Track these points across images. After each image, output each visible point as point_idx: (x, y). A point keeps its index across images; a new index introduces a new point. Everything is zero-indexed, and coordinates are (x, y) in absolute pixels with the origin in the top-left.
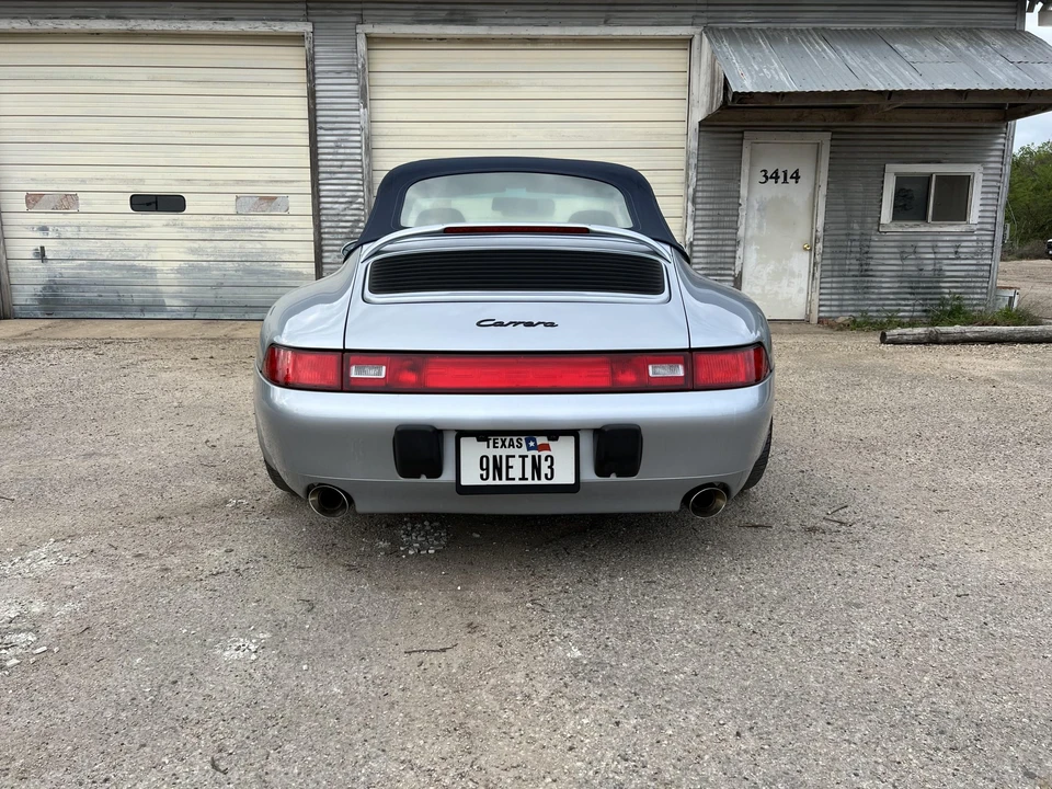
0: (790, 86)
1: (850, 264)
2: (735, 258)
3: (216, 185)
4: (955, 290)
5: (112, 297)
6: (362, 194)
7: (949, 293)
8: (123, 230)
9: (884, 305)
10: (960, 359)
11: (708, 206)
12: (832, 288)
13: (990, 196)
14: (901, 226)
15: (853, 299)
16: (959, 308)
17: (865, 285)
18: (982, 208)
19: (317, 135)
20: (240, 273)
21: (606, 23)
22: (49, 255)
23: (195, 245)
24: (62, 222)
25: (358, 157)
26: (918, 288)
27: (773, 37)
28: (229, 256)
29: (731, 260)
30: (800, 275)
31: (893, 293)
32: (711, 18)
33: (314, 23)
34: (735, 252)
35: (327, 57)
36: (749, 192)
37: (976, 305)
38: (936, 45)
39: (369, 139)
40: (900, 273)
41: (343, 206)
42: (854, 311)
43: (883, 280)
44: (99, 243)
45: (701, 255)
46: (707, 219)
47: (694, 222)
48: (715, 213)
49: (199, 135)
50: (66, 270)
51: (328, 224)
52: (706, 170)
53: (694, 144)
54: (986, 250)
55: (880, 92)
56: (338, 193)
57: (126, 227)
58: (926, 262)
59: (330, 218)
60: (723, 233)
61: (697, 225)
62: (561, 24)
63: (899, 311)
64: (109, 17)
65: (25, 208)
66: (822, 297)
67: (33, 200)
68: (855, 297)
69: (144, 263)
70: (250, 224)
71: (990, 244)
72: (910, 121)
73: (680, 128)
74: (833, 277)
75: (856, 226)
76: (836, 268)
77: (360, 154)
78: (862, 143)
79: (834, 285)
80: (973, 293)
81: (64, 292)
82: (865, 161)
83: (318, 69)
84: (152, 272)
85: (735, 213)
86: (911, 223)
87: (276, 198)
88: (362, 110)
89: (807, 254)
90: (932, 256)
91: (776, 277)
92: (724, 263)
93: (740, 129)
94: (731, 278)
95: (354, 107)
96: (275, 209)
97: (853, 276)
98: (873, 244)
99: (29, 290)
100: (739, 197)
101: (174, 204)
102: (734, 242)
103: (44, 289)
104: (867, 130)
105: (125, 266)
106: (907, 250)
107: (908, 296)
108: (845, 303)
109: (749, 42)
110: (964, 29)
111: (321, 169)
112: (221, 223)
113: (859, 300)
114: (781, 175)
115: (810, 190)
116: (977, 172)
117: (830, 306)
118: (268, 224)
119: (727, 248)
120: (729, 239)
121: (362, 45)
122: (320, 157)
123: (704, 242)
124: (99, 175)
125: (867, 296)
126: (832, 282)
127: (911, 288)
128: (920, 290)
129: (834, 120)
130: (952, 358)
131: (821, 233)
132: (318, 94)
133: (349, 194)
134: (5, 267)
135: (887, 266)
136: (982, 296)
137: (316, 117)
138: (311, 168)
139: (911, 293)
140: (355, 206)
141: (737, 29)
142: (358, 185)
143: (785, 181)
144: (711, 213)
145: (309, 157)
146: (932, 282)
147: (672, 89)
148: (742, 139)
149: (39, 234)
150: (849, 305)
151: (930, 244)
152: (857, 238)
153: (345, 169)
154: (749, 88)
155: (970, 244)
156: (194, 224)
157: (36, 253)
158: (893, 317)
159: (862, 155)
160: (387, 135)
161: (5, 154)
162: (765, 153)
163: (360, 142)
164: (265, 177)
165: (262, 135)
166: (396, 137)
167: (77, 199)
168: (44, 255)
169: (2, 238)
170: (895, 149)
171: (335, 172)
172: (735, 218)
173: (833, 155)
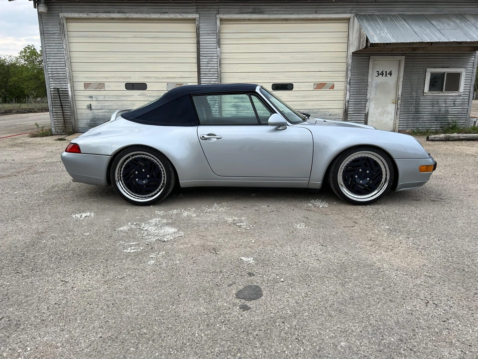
0: (393, 40)
1: (412, 109)
2: (366, 106)
3: (159, 79)
4: (453, 119)
6: (217, 82)
7: (451, 120)
8: (122, 97)
9: (425, 125)
10: (459, 147)
11: (355, 86)
12: (404, 118)
13: (468, 81)
14: (432, 93)
15: (412, 123)
16: (455, 126)
17: (417, 117)
18: (465, 86)
19: (200, 59)
21: (316, 13)
22: (93, 107)
24: (98, 94)
25: (216, 68)
27: (384, 18)
29: (364, 107)
30: (391, 113)
31: (429, 120)
32: (358, 10)
33: (199, 14)
34: (366, 104)
35: (204, 28)
36: (372, 80)
37: (462, 125)
38: (448, 22)
39: (220, 60)
40: (431, 112)
42: (413, 128)
43: (425, 115)
44: (113, 102)
45: (352, 105)
46: (355, 91)
47: (350, 92)
48: (358, 88)
49: (153, 59)
50: (99, 113)
52: (355, 71)
53: (350, 61)
54: (466, 103)
55: (428, 42)
56: (208, 82)
58: (442, 107)
60: (361, 97)
61: (351, 93)
62: (298, 14)
63: (432, 127)
64: (119, 12)
65: (84, 89)
66: (400, 122)
67: (87, 85)
68: (413, 122)
71: (467, 100)
72: (437, 51)
73: (344, 55)
74: (404, 114)
75: (414, 93)
76: (406, 110)
77: (217, 66)
78: (418, 60)
80: (460, 120)
82: (418, 68)
83: (201, 32)
85: (366, 88)
86: (436, 92)
87: (183, 84)
88: (218, 49)
89: (394, 105)
90: (444, 105)
91: (382, 114)
92: (361, 109)
93: (369, 55)
94: (364, 115)
95: (215, 47)
97: (413, 113)
98: (421, 100)
99: (85, 121)
100: (367, 82)
101: (142, 86)
102: (365, 100)
103: (91, 121)
104: (419, 55)
106: (434, 103)
107: (435, 121)
108: (409, 124)
109: (374, 20)
110: (459, 14)
111: (201, 73)
113: (415, 123)
114: (384, 73)
115: (396, 79)
116: (463, 71)
117: (403, 125)
119: (362, 103)
120: (363, 99)
121: (218, 22)
123: (353, 100)
124: (113, 75)
125: (418, 121)
126: (404, 116)
127: (436, 118)
128: (439, 119)
129: (407, 51)
130: (456, 147)
131: (400, 96)
132: (201, 42)
133: (212, 82)
134: (76, 112)
135: (426, 110)
136: (464, 121)
137: (200, 51)
138: (198, 72)
141: (368, 15)
142: (216, 79)
143: (386, 76)
144: (356, 88)
145: (197, 67)
146: (444, 115)
147: (342, 39)
148: (369, 59)
149: (89, 99)
150: (411, 125)
151: (443, 100)
152: (415, 98)
153: (211, 73)
154: (377, 42)
155: (460, 100)
156: (151, 94)
157: (88, 107)
158: (429, 129)
159: (417, 65)
160: (227, 58)
161: (75, 67)
162: (378, 64)
163: (217, 61)
164: (179, 76)
165: (178, 59)
166: (231, 60)
167: (104, 85)
168: (91, 107)
169: (74, 100)
170: (430, 62)
171: (207, 74)
172: (366, 91)
173: (406, 65)
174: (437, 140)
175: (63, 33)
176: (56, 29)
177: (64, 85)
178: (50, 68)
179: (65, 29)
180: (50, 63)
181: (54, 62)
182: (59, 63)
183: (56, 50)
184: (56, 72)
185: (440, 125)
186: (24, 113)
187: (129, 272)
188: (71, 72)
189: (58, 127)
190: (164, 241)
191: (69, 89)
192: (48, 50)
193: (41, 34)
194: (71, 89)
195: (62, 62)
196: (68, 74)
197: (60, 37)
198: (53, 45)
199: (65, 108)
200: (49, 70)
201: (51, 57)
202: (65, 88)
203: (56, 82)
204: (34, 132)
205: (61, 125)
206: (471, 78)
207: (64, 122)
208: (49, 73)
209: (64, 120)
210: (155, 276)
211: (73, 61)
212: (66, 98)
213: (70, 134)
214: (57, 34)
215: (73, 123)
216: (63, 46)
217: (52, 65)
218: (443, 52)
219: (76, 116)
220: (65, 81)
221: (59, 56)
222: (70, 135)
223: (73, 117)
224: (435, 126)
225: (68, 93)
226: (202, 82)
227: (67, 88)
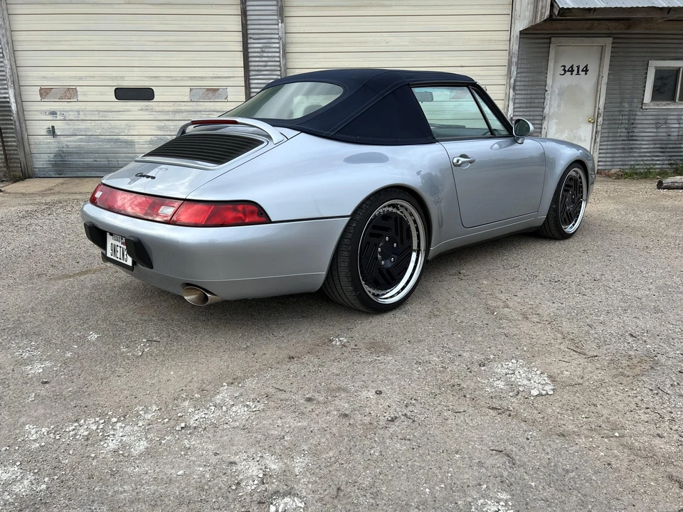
0: (599, 3)
1: (621, 132)
2: (541, 128)
3: (176, 80)
5: (105, 162)
8: (110, 113)
9: (642, 160)
11: (523, 92)
12: (607, 149)
14: (657, 105)
15: (621, 157)
17: (630, 146)
19: (248, 43)
22: (58, 132)
23: (162, 124)
24: (66, 108)
25: (278, 59)
26: (667, 148)
29: (539, 130)
30: (585, 141)
31: (649, 152)
34: (542, 124)
36: (553, 81)
39: (284, 45)
40: (654, 138)
42: (623, 165)
43: (643, 143)
44: (93, 123)
46: (523, 101)
47: (514, 103)
48: (529, 96)
49: (163, 43)
50: (71, 143)
52: (523, 66)
53: (515, 47)
55: (663, 8)
57: (112, 112)
58: (673, 130)
60: (534, 111)
61: (516, 105)
63: (656, 164)
65: (39, 99)
66: (601, 155)
67: (45, 92)
68: (623, 155)
69: (126, 137)
70: (200, 108)
73: (505, 36)
74: (609, 141)
75: (626, 105)
76: (611, 135)
77: (279, 57)
78: (633, 45)
79: (609, 147)
81: (69, 158)
82: (635, 59)
84: (131, 143)
85: (543, 96)
86: (664, 103)
87: (218, 89)
88: (280, 24)
89: (591, 126)
90: (677, 126)
92: (534, 133)
93: (549, 36)
95: (274, 22)
96: (218, 98)
97: (623, 140)
98: (637, 117)
99: (45, 157)
100: (545, 86)
101: (145, 94)
102: (541, 118)
103: (55, 156)
104: (638, 36)
105: (112, 139)
106: (660, 121)
107: (660, 154)
108: (617, 159)
111: (251, 68)
112: (180, 108)
113: (626, 157)
114: (575, 69)
115: (595, 79)
117: (606, 161)
118: (213, 108)
119: (536, 122)
120: (537, 115)
122: (250, 59)
124: (91, 74)
125: (631, 154)
126: (607, 145)
127: (662, 148)
128: (668, 150)
129: (615, 29)
131: (602, 110)
132: (249, 13)
134: (27, 141)
135: (646, 133)
137: (247, 30)
138: (244, 67)
139: (661, 152)
143: (578, 74)
144: (526, 96)
145: (242, 59)
146: (676, 144)
147: (501, 7)
148: (550, 43)
149: (50, 117)
150: (619, 161)
151: (676, 117)
152: (626, 113)
153: (268, 68)
154: (571, 6)
156: (160, 109)
157: (49, 131)
158: (650, 169)
159: (633, 54)
160: (296, 43)
161: (23, 59)
162: (567, 52)
163: (279, 48)
164: (211, 74)
165: (209, 43)
166: (302, 45)
167: (77, 91)
168: (54, 132)
169: (22, 119)
170: (656, 50)
171: (261, 71)
172: (542, 101)
173: (613, 54)
174: (677, 188)
177: (3, 91)
185: (669, 160)
188: (14, 67)
191: (12, 100)
194: (15, 99)
199: (6, 133)
202: (4, 98)
207: (6, 159)
209: (6, 155)
211: (17, 47)
212: (8, 115)
213: (16, 180)
215: (23, 160)
218: (677, 32)
219: (27, 149)
220: (5, 84)
222: (15, 182)
223: (22, 150)
224: (660, 163)
225: (10, 107)
226: (252, 86)
227: (8, 98)
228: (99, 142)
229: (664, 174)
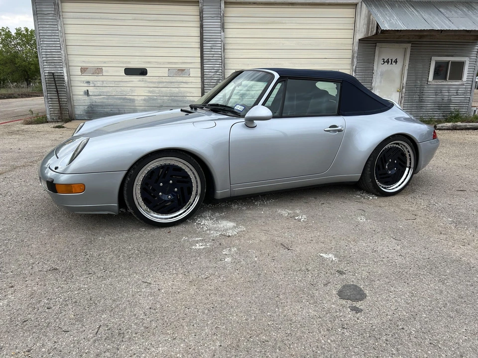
0: (404, 28)
1: (416, 97)
3: (160, 64)
4: (456, 108)
5: (117, 111)
6: (221, 68)
7: (454, 109)
9: (427, 114)
11: (361, 74)
12: (407, 107)
13: (471, 70)
14: (436, 82)
15: (415, 112)
16: (458, 115)
17: (421, 106)
18: (468, 75)
19: (203, 44)
20: (170, 101)
22: (91, 93)
23: (151, 89)
24: (96, 80)
26: (441, 107)
27: (392, 5)
28: (165, 94)
31: (432, 109)
35: (208, 11)
36: (377, 68)
37: (464, 114)
38: (456, 10)
39: (224, 45)
40: (434, 101)
41: (213, 73)
42: (417, 116)
43: (428, 103)
44: (111, 88)
46: (360, 79)
48: (363, 76)
49: (153, 43)
50: (97, 100)
51: (207, 81)
52: (360, 59)
53: (356, 48)
54: (468, 92)
55: (438, 30)
56: (211, 68)
57: (122, 82)
58: (445, 96)
59: (208, 78)
63: (435, 116)
65: (80, 74)
67: (84, 70)
68: (417, 110)
69: (130, 97)
70: (174, 81)
71: (470, 89)
73: (350, 41)
74: (409, 102)
75: (419, 82)
76: (410, 99)
77: (221, 52)
78: (423, 48)
79: (409, 106)
80: (462, 109)
81: (96, 109)
82: (423, 56)
83: (204, 15)
84: (133, 100)
85: (371, 76)
86: (440, 81)
87: (185, 70)
88: (222, 33)
89: (398, 93)
90: (448, 94)
93: (375, 42)
95: (219, 32)
96: (184, 75)
97: (417, 102)
98: (425, 89)
99: (82, 108)
100: (373, 70)
101: (143, 72)
103: (88, 107)
104: (425, 43)
105: (122, 98)
106: (438, 92)
107: (437, 110)
109: (382, 6)
110: (465, 2)
111: (205, 58)
112: (162, 80)
113: (419, 111)
114: (390, 61)
115: (401, 67)
116: (467, 60)
118: (181, 80)
121: (223, 5)
124: (111, 60)
125: (421, 110)
127: (439, 107)
128: (442, 108)
129: (413, 39)
131: (405, 85)
132: (204, 26)
133: (216, 68)
134: (72, 98)
135: (430, 98)
136: (466, 110)
137: (203, 36)
138: (201, 57)
140: (218, 73)
142: (220, 64)
143: (391, 64)
145: (200, 52)
146: (447, 104)
147: (348, 25)
148: (376, 46)
149: (86, 85)
151: (447, 89)
152: (419, 87)
153: (215, 58)
154: (388, 29)
155: (462, 89)
156: (151, 80)
157: (85, 93)
158: (432, 119)
159: (423, 53)
160: (231, 44)
161: (71, 50)
162: (384, 52)
163: (221, 46)
164: (181, 61)
165: (180, 43)
166: (234, 45)
167: (102, 70)
168: (88, 93)
169: (70, 86)
170: (435, 51)
171: (210, 59)
172: (371, 79)
173: (412, 53)
174: (444, 129)
175: (58, 13)
176: (51, 9)
177: (60, 69)
178: (44, 51)
179: (60, 10)
180: (44, 45)
181: (48, 45)
182: (54, 45)
183: (50, 32)
184: (50, 56)
185: (443, 114)
186: (4, 98)
187: (210, 271)
188: (66, 55)
189: (54, 113)
190: (229, 236)
191: (65, 74)
192: (42, 31)
193: (34, 15)
194: (67, 74)
195: (57, 45)
196: (63, 57)
197: (54, 18)
198: (48, 26)
199: (61, 93)
200: (43, 53)
201: (46, 40)
202: (61, 73)
203: (50, 66)
204: (28, 118)
205: (57, 112)
206: (474, 68)
207: (60, 108)
208: (43, 56)
209: (60, 106)
210: (241, 276)
211: (68, 44)
212: (62, 83)
213: (67, 121)
214: (51, 15)
215: (70, 109)
216: (58, 27)
217: (47, 48)
218: (447, 41)
219: (72, 102)
220: (61, 65)
221: (54, 38)
222: (67, 122)
223: (70, 104)
224: (437, 115)
225: (64, 78)
226: (205, 68)
227: (63, 73)
228: (114, 99)
229: (439, 121)
